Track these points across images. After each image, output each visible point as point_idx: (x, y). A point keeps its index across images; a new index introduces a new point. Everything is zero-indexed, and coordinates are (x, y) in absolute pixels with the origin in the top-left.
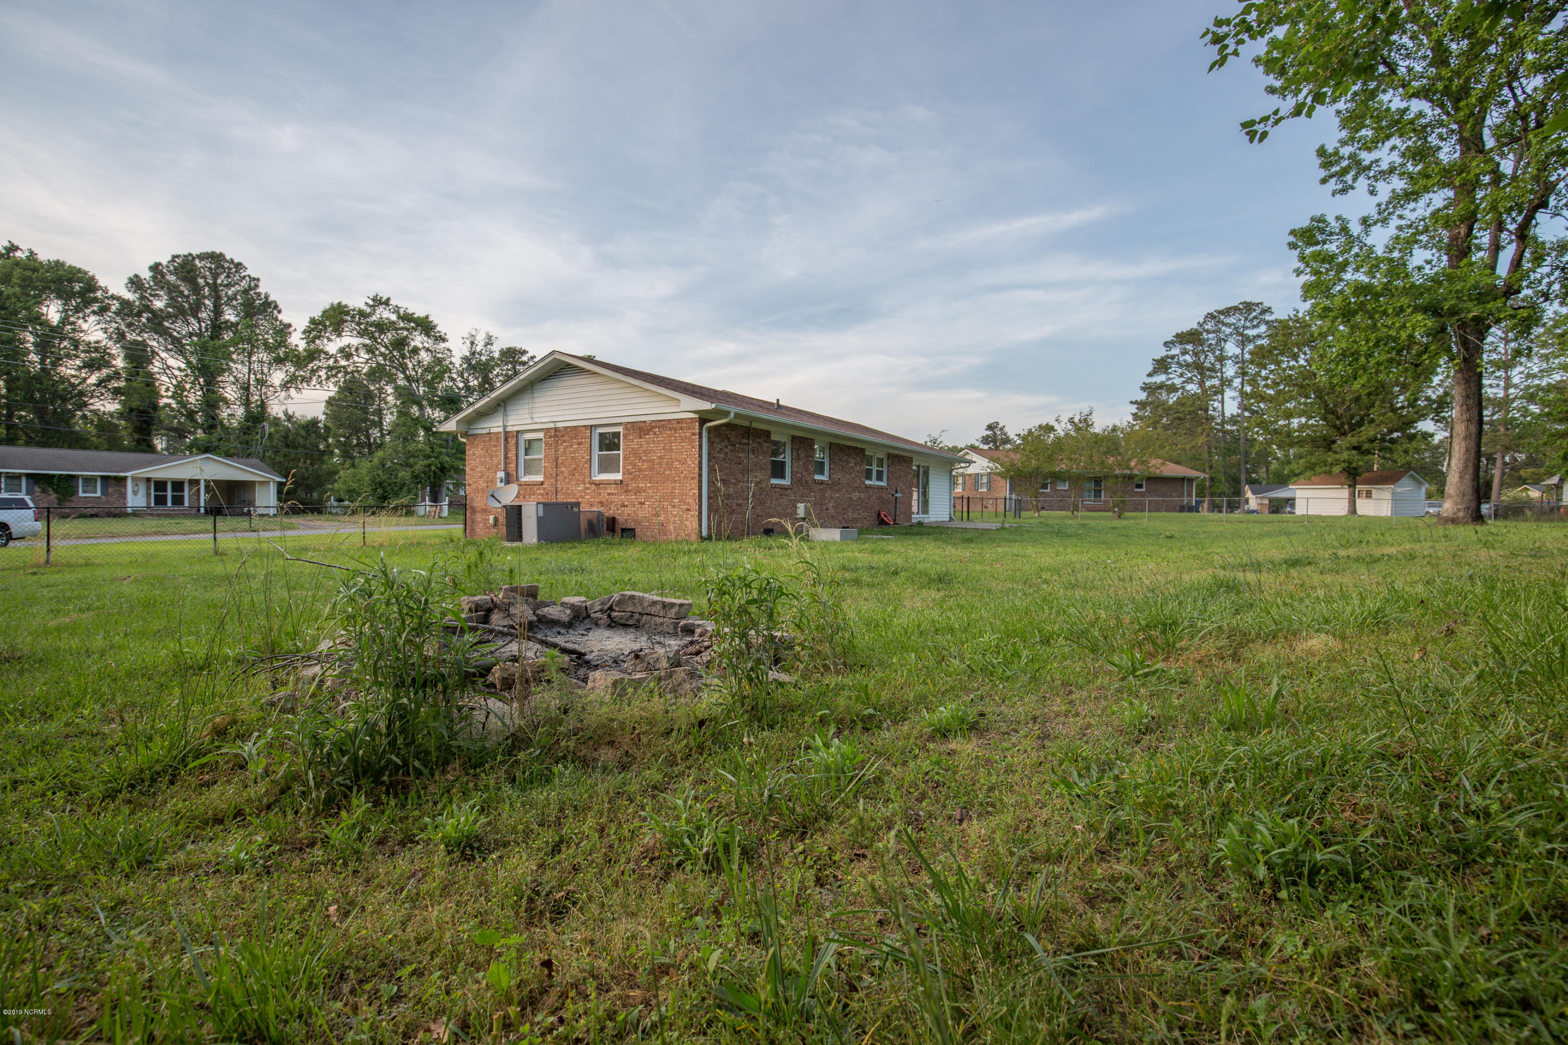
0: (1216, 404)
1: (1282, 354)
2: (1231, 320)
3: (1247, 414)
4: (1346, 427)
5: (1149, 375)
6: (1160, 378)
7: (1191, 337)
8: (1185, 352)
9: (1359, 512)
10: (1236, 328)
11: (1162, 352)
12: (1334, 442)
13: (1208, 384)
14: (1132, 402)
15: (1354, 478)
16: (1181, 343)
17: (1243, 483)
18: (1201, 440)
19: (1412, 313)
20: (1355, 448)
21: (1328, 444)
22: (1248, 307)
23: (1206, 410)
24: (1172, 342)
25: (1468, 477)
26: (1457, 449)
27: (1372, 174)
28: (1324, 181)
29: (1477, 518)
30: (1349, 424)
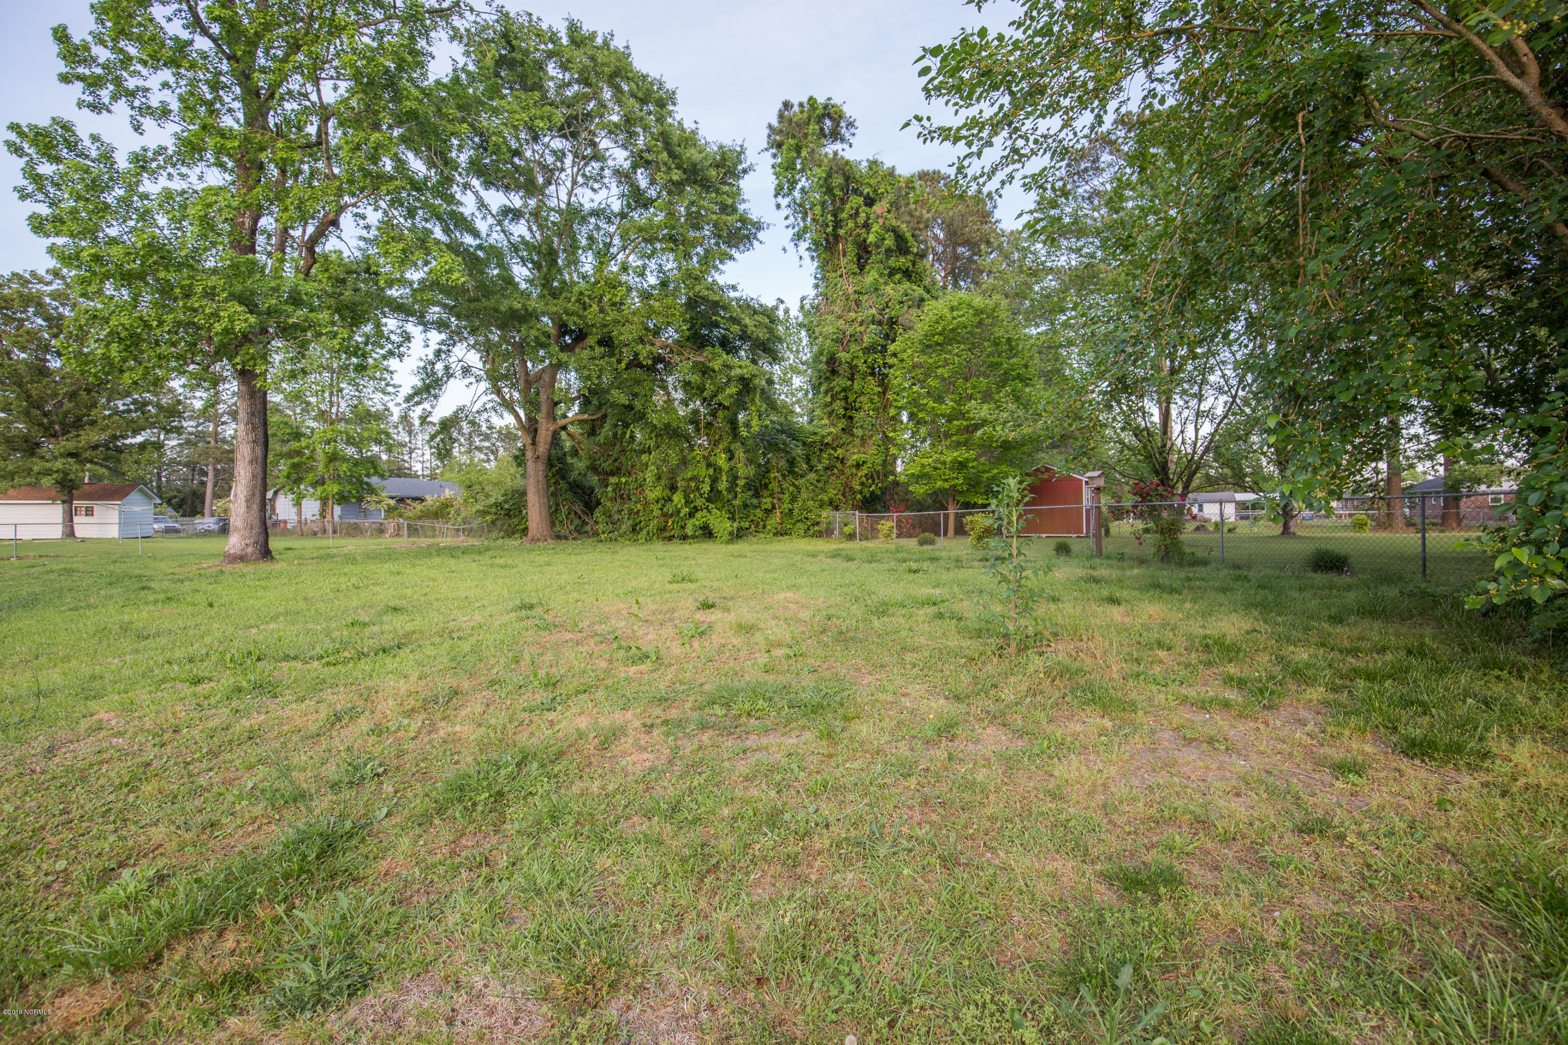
4: (57, 427)
9: (80, 532)
12: (38, 445)
15: (70, 492)
19: (226, 300)
20: (71, 455)
21: (31, 448)
25: (255, 507)
26: (243, 474)
27: (137, 103)
28: (65, 79)
29: (266, 553)
30: (61, 424)
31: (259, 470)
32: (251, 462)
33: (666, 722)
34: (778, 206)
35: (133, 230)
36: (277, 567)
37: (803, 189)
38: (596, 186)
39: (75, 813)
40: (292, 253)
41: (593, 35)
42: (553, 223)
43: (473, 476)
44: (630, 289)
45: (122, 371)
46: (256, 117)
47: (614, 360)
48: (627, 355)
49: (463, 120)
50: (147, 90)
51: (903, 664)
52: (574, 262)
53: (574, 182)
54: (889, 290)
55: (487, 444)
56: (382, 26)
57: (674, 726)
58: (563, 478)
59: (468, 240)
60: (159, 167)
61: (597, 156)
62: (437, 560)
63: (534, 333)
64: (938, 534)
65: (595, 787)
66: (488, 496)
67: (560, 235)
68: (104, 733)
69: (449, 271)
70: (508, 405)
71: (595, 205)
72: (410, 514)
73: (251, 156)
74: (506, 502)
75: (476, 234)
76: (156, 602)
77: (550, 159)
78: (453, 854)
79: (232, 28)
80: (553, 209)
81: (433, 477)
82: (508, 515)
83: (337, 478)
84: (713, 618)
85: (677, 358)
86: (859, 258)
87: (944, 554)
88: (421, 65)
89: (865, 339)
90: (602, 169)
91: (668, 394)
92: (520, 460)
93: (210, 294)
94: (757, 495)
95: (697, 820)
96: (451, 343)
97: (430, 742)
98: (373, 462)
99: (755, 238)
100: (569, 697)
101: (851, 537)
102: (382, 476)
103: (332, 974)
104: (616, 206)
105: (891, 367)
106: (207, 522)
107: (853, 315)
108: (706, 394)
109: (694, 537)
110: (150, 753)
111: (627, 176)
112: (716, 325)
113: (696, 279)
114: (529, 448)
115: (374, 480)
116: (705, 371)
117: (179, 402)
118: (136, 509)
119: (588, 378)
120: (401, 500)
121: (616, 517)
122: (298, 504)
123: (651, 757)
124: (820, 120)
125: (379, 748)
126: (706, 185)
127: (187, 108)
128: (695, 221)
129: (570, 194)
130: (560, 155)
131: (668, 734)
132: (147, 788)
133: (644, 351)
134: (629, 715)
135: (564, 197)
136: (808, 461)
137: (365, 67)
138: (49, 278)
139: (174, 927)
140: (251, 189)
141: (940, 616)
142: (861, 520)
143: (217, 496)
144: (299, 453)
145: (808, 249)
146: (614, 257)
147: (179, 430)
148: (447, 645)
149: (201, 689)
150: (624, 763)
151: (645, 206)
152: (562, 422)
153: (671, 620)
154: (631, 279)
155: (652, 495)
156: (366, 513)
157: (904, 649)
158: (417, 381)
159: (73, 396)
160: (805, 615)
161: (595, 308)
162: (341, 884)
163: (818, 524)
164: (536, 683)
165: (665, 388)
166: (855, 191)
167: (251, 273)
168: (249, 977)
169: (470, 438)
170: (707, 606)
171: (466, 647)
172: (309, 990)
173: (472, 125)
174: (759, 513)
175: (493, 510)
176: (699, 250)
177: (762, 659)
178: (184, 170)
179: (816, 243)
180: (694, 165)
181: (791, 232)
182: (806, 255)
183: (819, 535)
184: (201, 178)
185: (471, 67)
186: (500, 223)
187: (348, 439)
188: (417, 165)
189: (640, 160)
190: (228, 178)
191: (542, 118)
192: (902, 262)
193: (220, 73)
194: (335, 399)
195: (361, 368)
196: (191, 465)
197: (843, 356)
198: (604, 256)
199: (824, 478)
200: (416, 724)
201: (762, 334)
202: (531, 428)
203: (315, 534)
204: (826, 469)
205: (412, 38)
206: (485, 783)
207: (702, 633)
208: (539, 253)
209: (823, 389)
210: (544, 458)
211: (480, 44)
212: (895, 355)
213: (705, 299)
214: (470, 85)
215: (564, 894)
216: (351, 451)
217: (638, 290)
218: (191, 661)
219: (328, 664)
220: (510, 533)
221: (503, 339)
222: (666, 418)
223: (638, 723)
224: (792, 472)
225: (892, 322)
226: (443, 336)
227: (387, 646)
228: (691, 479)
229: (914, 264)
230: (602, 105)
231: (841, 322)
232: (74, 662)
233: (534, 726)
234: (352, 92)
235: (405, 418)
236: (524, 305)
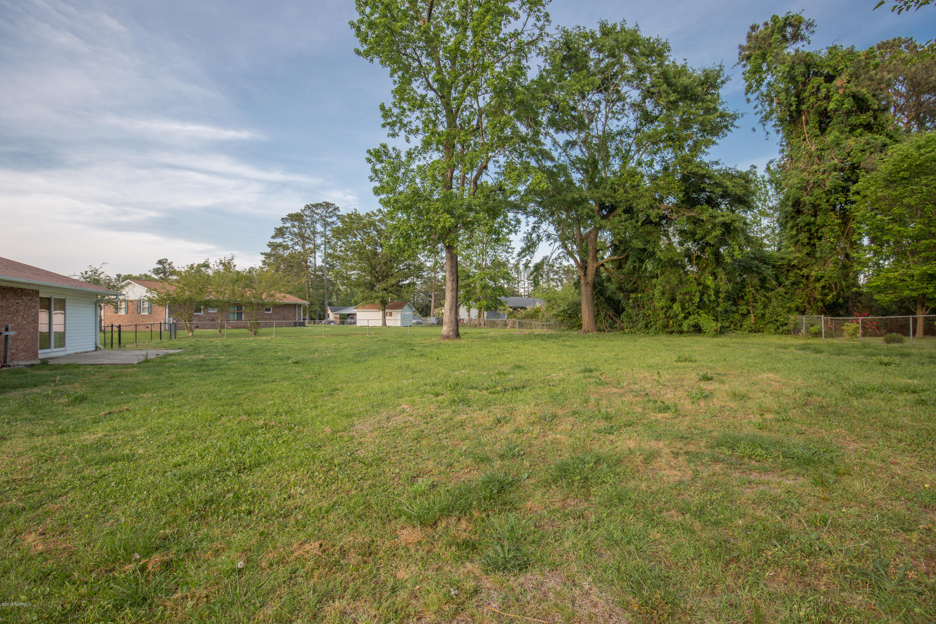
0: (312, 259)
1: (349, 233)
2: (319, 211)
3: (328, 266)
4: (380, 278)
5: (273, 237)
6: (279, 240)
7: (296, 217)
8: (294, 226)
9: (388, 323)
10: (321, 216)
11: (280, 224)
12: (374, 286)
13: (307, 247)
14: (262, 253)
15: (385, 306)
16: (292, 220)
17: (326, 305)
18: (304, 280)
19: (442, 213)
20: (385, 290)
21: (372, 287)
22: (327, 205)
23: (306, 262)
24: (287, 219)
25: (453, 312)
26: (449, 295)
27: (407, 129)
28: (384, 126)
29: (458, 335)
30: (382, 276)
31: (455, 294)
32: (451, 290)
33: (687, 453)
34: (748, 101)
35: (408, 186)
36: (463, 342)
37: (769, 84)
38: (620, 117)
39: (400, 449)
40: (467, 187)
41: (615, 26)
42: (595, 145)
43: (551, 295)
44: (643, 176)
45: (404, 251)
46: (451, 123)
47: (634, 221)
48: (642, 217)
49: (545, 98)
50: (411, 122)
51: (887, 438)
52: (607, 165)
53: (607, 117)
54: (851, 142)
55: (556, 277)
56: (505, 60)
57: (692, 457)
58: (602, 295)
59: (549, 164)
60: (416, 156)
61: (621, 98)
62: (535, 342)
63: (586, 210)
64: (907, 334)
65: (644, 486)
66: (559, 306)
67: (599, 151)
68: (405, 414)
69: (540, 182)
70: (571, 254)
71: (619, 129)
72: (519, 316)
73: (450, 142)
74: (569, 309)
75: (552, 159)
76: (417, 356)
77: (592, 108)
78: (564, 507)
79: (442, 82)
80: (594, 137)
81: (529, 296)
82: (570, 317)
83: (486, 297)
84: (712, 387)
85: (675, 216)
86: (821, 122)
87: (914, 351)
88: (524, 74)
89: (828, 183)
90: (624, 105)
91: (669, 239)
92: (577, 285)
93: (436, 211)
94: (735, 304)
95: (717, 523)
96: (539, 222)
97: (545, 441)
98: (501, 288)
99: (732, 125)
100: (620, 427)
101: (817, 334)
102: (506, 296)
103: (510, 556)
104: (633, 126)
105: (853, 202)
106: (432, 320)
107: (815, 167)
108: (697, 237)
109: (688, 332)
110: (423, 426)
111: (639, 106)
112: (703, 190)
113: (688, 162)
114: (582, 278)
115: (503, 298)
116: (696, 222)
117: (422, 264)
118: (407, 313)
119: (618, 234)
120: (515, 309)
121: (635, 319)
122: (469, 311)
123: (680, 474)
124: (782, 29)
125: (519, 441)
126: (694, 98)
127: (426, 126)
128: (686, 124)
129: (604, 125)
130: (597, 104)
131: (689, 461)
132: (424, 442)
133: (653, 214)
134: (661, 444)
135: (600, 128)
136: (777, 278)
137: (498, 84)
138: (377, 213)
139: (442, 510)
140: (450, 158)
141: (923, 402)
142: (826, 322)
143: (436, 307)
144: (469, 285)
145: (775, 125)
146: (632, 158)
147: (422, 277)
148: (547, 388)
149: (440, 398)
150: (661, 474)
151: (652, 122)
152: (601, 262)
153: (682, 386)
154: (643, 170)
155: (658, 305)
156: (498, 315)
157: (886, 425)
158: (523, 245)
159: (385, 264)
160: (787, 391)
161: (621, 190)
162: (509, 509)
163: (786, 324)
164: (600, 416)
165: (667, 235)
166: (816, 74)
167: (452, 198)
168: (474, 545)
169: (548, 275)
170: (707, 379)
171: (557, 391)
172: (500, 561)
173: (550, 100)
174: (737, 316)
175: (562, 314)
176: (690, 142)
177: (757, 419)
178: (424, 155)
179: (781, 120)
180: (686, 88)
181: (759, 116)
182: (772, 131)
183: (788, 332)
184: (430, 157)
185: (548, 67)
186: (565, 151)
187: (491, 277)
188: (523, 129)
189: (648, 94)
190: (441, 155)
191: (588, 85)
192: (864, 118)
193: (438, 106)
194: (484, 257)
195: (497, 240)
196: (426, 293)
197: (807, 199)
198: (625, 158)
199: (792, 291)
200: (536, 431)
201: (739, 191)
202: (584, 266)
203: (476, 326)
204: (793, 284)
205: (519, 61)
206: (578, 471)
207: (706, 397)
208: (587, 164)
209: (789, 225)
210: (591, 284)
211: (553, 53)
212: (858, 193)
213: (695, 174)
214: (548, 77)
215: (632, 548)
216: (491, 283)
217: (648, 176)
218: (433, 385)
219: (491, 393)
220: (572, 327)
221: (568, 216)
222: (669, 255)
223: (668, 451)
224: (763, 287)
225: (854, 168)
226: (536, 219)
227: (517, 386)
228: (686, 294)
229: (875, 118)
230: (623, 67)
231: (806, 174)
232: (392, 381)
233: (601, 442)
234: (492, 98)
235: (516, 266)
236: (580, 196)
